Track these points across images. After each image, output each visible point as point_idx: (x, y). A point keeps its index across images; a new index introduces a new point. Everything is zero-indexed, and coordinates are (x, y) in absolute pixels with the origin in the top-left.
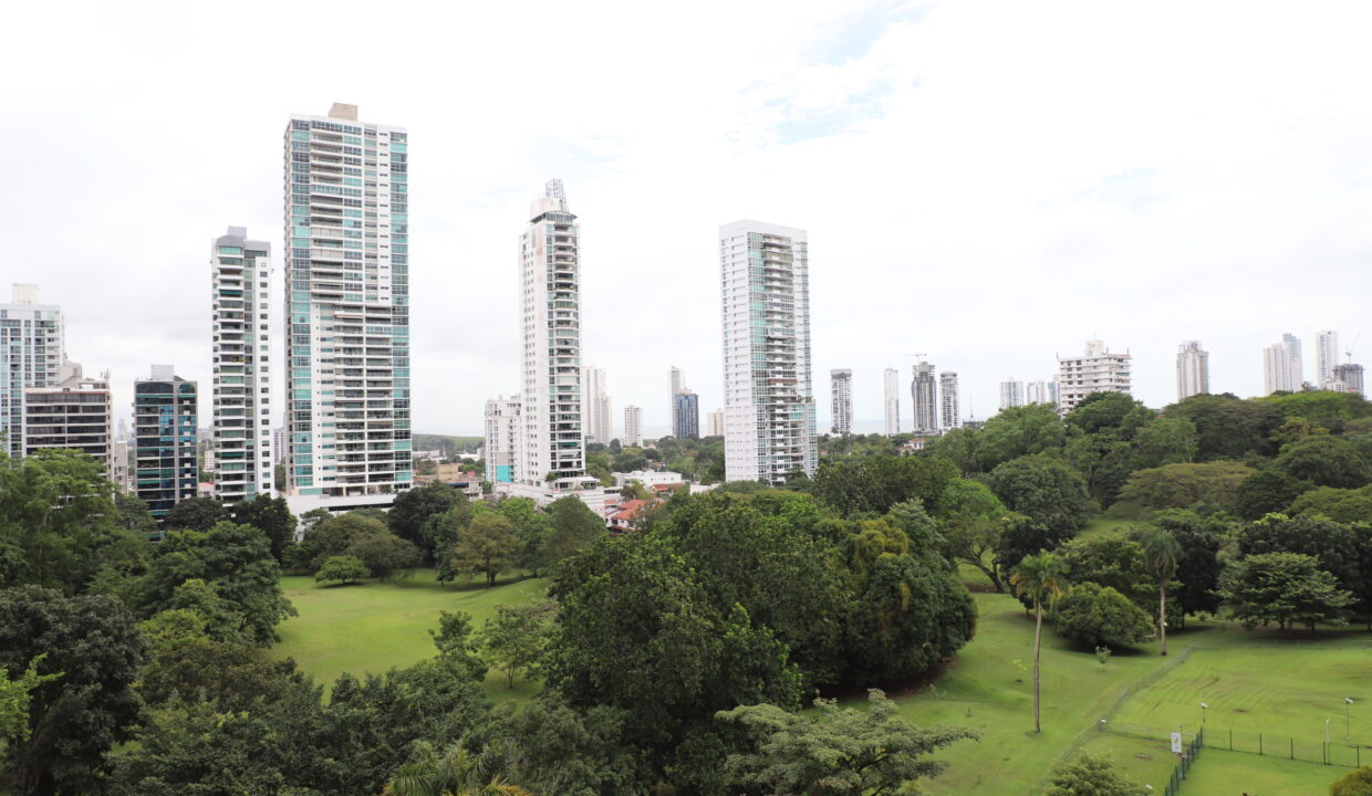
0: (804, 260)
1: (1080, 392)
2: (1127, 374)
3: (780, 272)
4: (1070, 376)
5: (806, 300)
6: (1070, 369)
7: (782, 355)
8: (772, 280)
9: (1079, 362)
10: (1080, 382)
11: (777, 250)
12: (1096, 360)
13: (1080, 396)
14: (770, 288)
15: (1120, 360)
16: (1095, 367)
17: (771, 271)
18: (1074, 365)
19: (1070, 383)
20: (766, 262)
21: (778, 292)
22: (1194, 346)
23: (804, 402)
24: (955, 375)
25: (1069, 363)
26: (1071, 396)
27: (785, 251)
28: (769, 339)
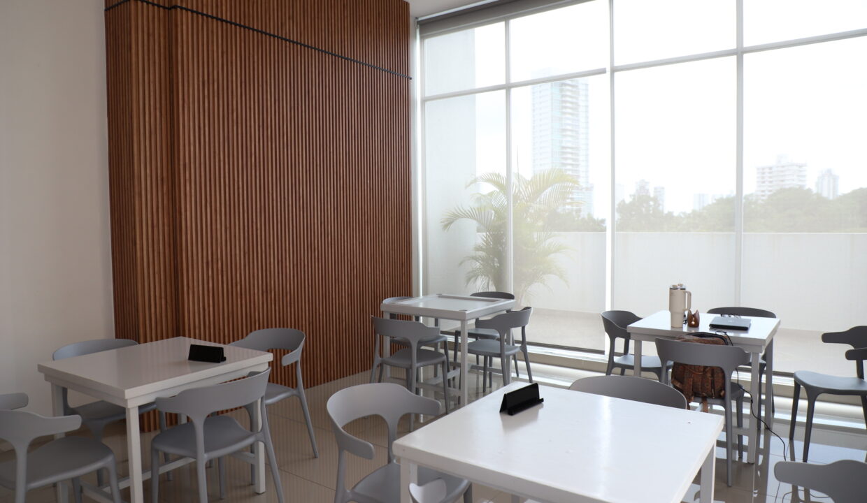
0: (587, 96)
1: (770, 189)
2: (804, 176)
3: (572, 103)
4: (763, 178)
5: (587, 123)
6: (763, 173)
7: (572, 159)
8: (566, 107)
9: (770, 168)
10: (771, 182)
11: (570, 88)
12: (783, 167)
13: (770, 191)
14: (565, 113)
15: (800, 167)
16: (782, 171)
17: (566, 102)
18: (767, 170)
19: (764, 182)
20: (563, 96)
21: (570, 116)
22: (829, 172)
23: (584, 190)
24: (663, 188)
25: (763, 169)
26: (763, 191)
27: (574, 89)
28: (563, 148)
